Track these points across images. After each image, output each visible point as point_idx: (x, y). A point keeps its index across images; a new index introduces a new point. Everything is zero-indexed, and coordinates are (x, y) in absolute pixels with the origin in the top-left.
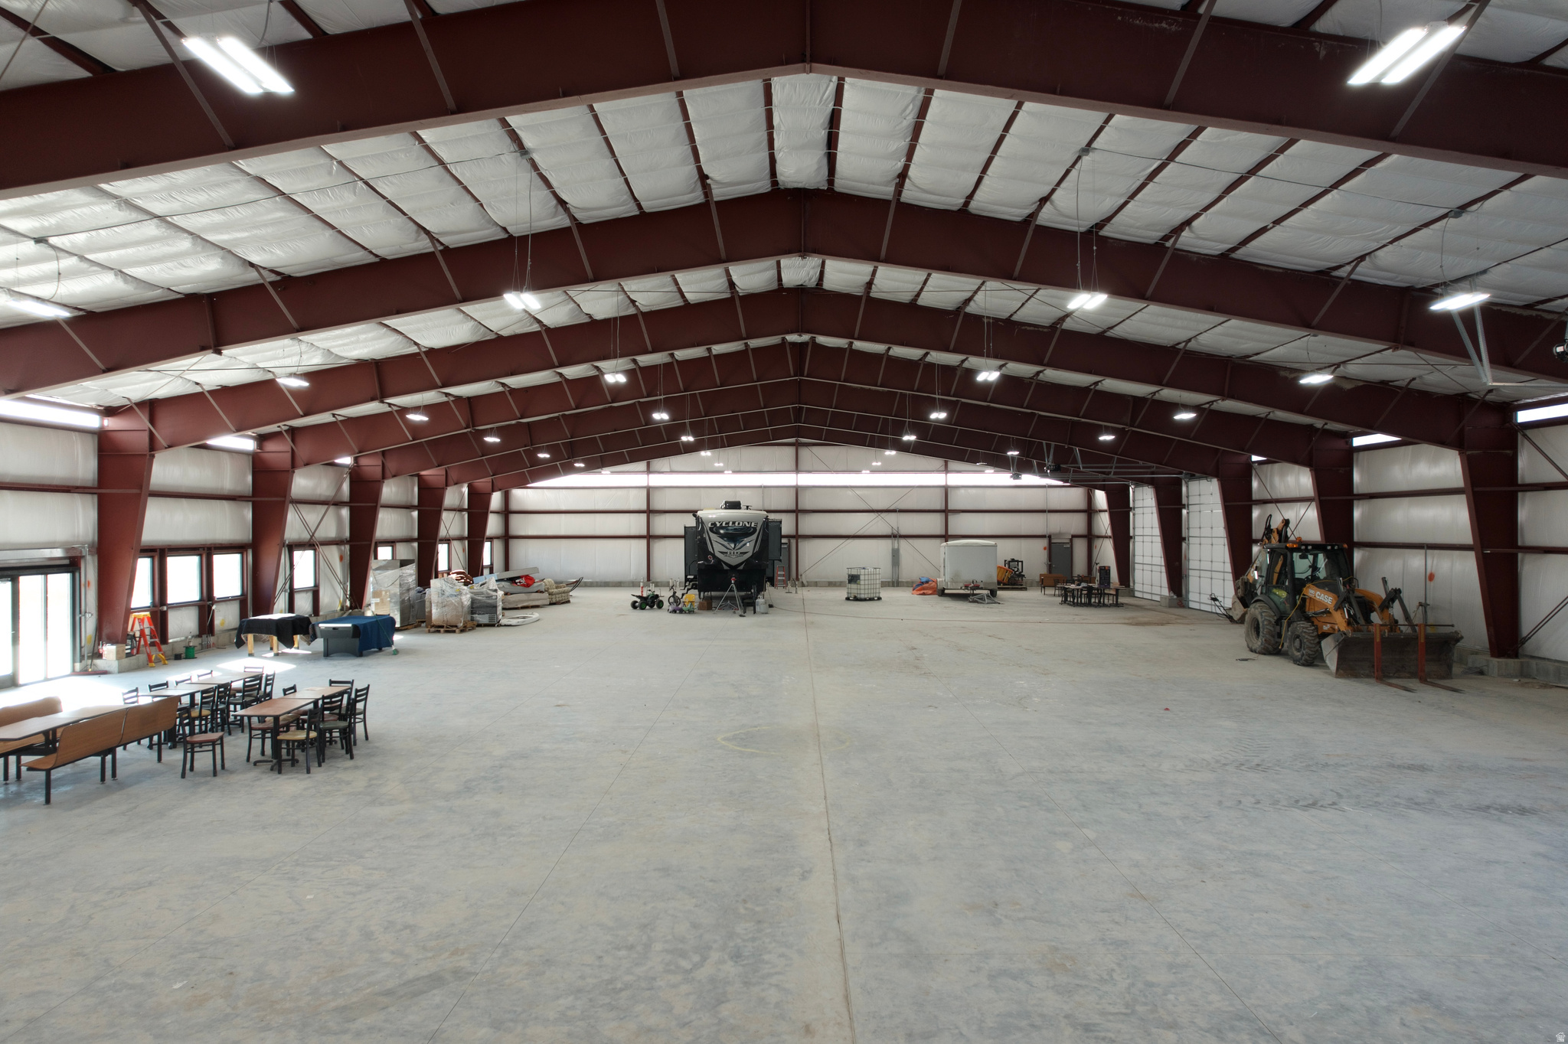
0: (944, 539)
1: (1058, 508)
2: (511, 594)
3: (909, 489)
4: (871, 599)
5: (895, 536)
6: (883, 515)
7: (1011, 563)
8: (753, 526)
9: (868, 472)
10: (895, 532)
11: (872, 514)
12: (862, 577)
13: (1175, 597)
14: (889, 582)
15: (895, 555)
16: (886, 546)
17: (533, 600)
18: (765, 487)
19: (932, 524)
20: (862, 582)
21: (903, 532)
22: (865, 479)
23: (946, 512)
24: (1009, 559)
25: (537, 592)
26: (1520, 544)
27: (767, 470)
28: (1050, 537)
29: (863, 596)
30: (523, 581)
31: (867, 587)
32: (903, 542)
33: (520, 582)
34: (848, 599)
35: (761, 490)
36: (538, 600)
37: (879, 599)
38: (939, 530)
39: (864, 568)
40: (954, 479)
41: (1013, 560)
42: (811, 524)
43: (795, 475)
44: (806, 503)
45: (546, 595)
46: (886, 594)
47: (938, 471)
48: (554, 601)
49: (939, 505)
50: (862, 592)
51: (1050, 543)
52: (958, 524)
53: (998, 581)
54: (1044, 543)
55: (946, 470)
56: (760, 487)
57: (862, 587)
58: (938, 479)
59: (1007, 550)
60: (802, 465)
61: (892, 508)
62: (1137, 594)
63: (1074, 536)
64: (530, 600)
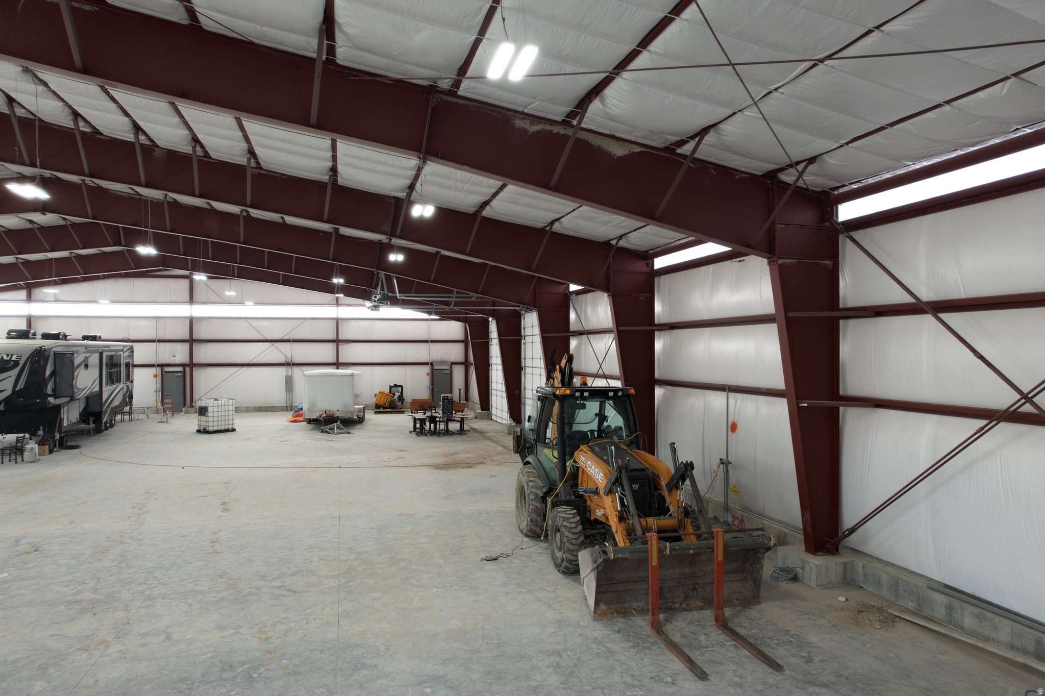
0: (335, 367)
1: (440, 339)
3: (303, 320)
4: (227, 431)
5: (289, 364)
6: (277, 344)
7: (393, 389)
8: (14, 358)
9: (252, 304)
10: (288, 361)
11: (268, 343)
12: (210, 409)
13: (514, 424)
14: (283, 407)
15: (289, 382)
16: (281, 372)
18: (159, 318)
19: (326, 352)
20: (210, 414)
21: (297, 360)
22: (249, 310)
23: (337, 341)
24: (393, 385)
26: (841, 392)
27: (162, 301)
28: (432, 364)
29: (211, 429)
31: (216, 419)
32: (296, 370)
34: (199, 431)
35: (155, 320)
37: (234, 430)
38: (331, 358)
39: (216, 400)
40: (344, 312)
41: (396, 386)
42: (203, 353)
43: (189, 306)
44: (200, 333)
46: (241, 423)
47: (330, 304)
49: (332, 336)
50: (211, 424)
51: (432, 370)
52: (350, 353)
53: (376, 404)
54: (427, 369)
55: (338, 303)
56: (154, 317)
57: (211, 419)
58: (331, 312)
59: (394, 375)
60: (196, 296)
61: (286, 338)
62: (494, 418)
63: (453, 363)
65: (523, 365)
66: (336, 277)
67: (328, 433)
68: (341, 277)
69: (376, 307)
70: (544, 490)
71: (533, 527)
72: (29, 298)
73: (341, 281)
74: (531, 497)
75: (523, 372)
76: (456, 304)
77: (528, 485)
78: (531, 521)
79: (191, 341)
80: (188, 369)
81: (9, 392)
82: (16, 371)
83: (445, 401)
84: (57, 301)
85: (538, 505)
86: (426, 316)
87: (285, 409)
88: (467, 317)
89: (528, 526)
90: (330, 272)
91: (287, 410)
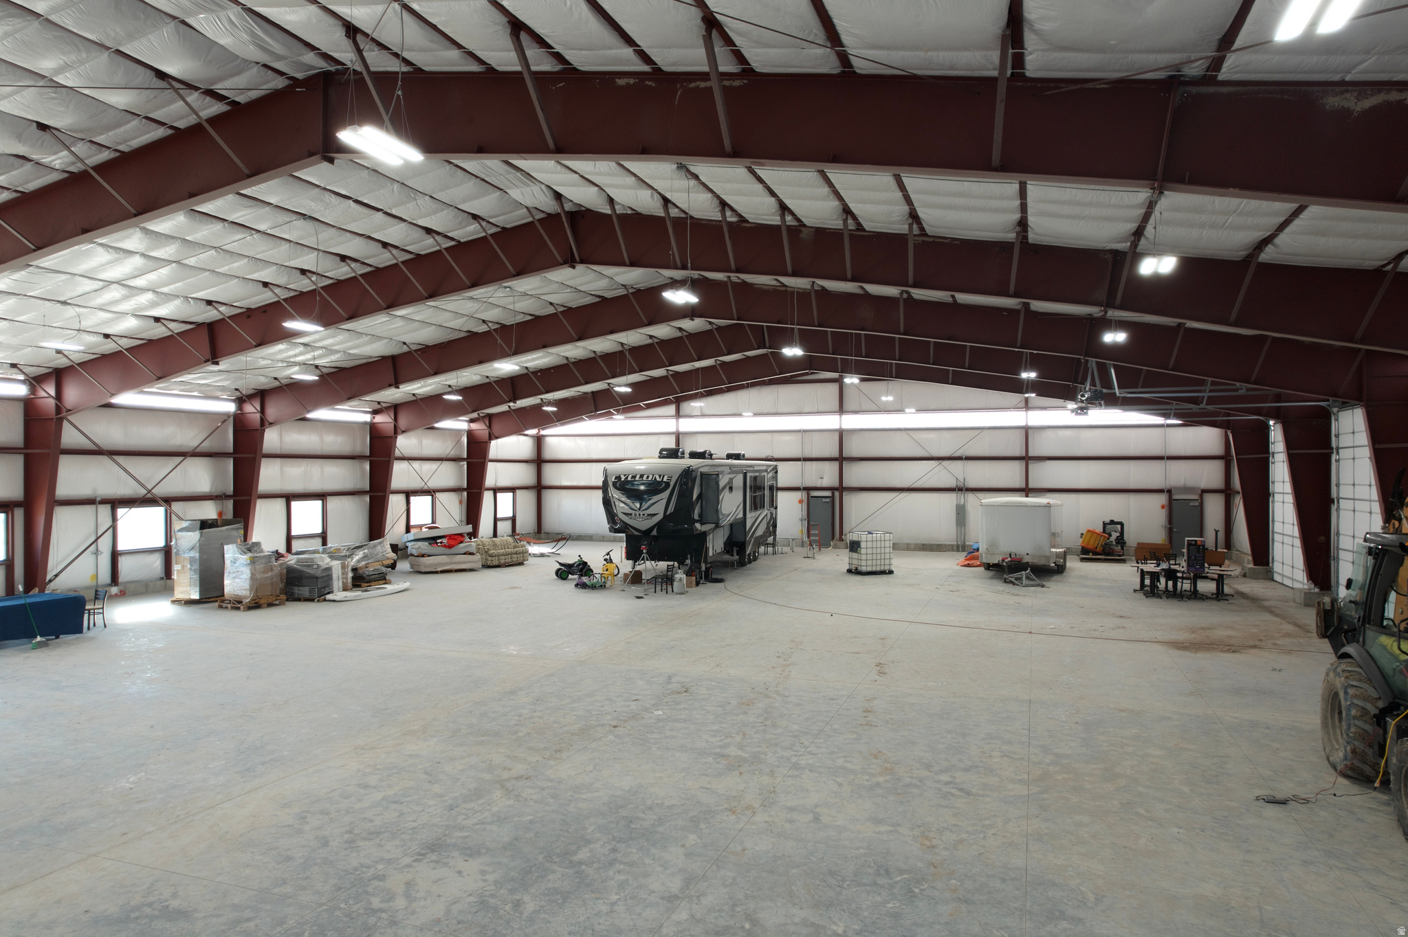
0: (1024, 493)
1: (1182, 453)
2: (429, 556)
3: (980, 431)
4: (883, 573)
5: (960, 489)
6: (945, 463)
7: (1108, 527)
8: (665, 480)
9: (913, 410)
10: (960, 484)
11: (933, 462)
12: (863, 545)
13: (1317, 590)
14: (952, 545)
15: (961, 513)
16: (950, 500)
17: (458, 563)
18: (805, 431)
19: (1010, 474)
20: (863, 551)
21: (971, 484)
22: (911, 419)
23: (1026, 459)
24: (1108, 521)
25: (465, 554)
27: (808, 411)
28: (1169, 491)
29: (864, 569)
30: (445, 541)
31: (870, 557)
32: (971, 497)
33: (441, 543)
34: (849, 571)
35: (800, 434)
36: (465, 563)
37: (891, 572)
38: (1018, 482)
39: (869, 533)
40: (1036, 418)
41: (1112, 522)
42: (857, 475)
43: (838, 416)
44: (852, 449)
45: (478, 557)
46: (900, 563)
47: (1016, 408)
48: (489, 563)
49: (1018, 451)
50: (864, 563)
51: (1171, 500)
52: (1044, 474)
53: (1083, 548)
54: (1162, 499)
55: (1027, 406)
56: (799, 431)
57: (864, 557)
58: (1017, 418)
59: (1111, 508)
60: (848, 404)
61: (957, 454)
62: (1277, 577)
63: (1204, 491)
64: (455, 563)
65: (1334, 494)
66: (1026, 370)
67: (1014, 584)
68: (1032, 370)
69: (1082, 410)
70: (1381, 704)
71: (1357, 763)
72: (678, 415)
73: (1033, 375)
74: (1353, 712)
75: (1334, 508)
76: (1211, 401)
77: (1346, 693)
78: (1354, 752)
79: (841, 459)
80: (837, 494)
81: (660, 517)
82: (666, 494)
83: (1192, 547)
84: (703, 416)
85: (1368, 727)
86: (1160, 420)
87: (955, 548)
88: (1229, 420)
89: (1345, 758)
90: (1017, 364)
91: (958, 550)
